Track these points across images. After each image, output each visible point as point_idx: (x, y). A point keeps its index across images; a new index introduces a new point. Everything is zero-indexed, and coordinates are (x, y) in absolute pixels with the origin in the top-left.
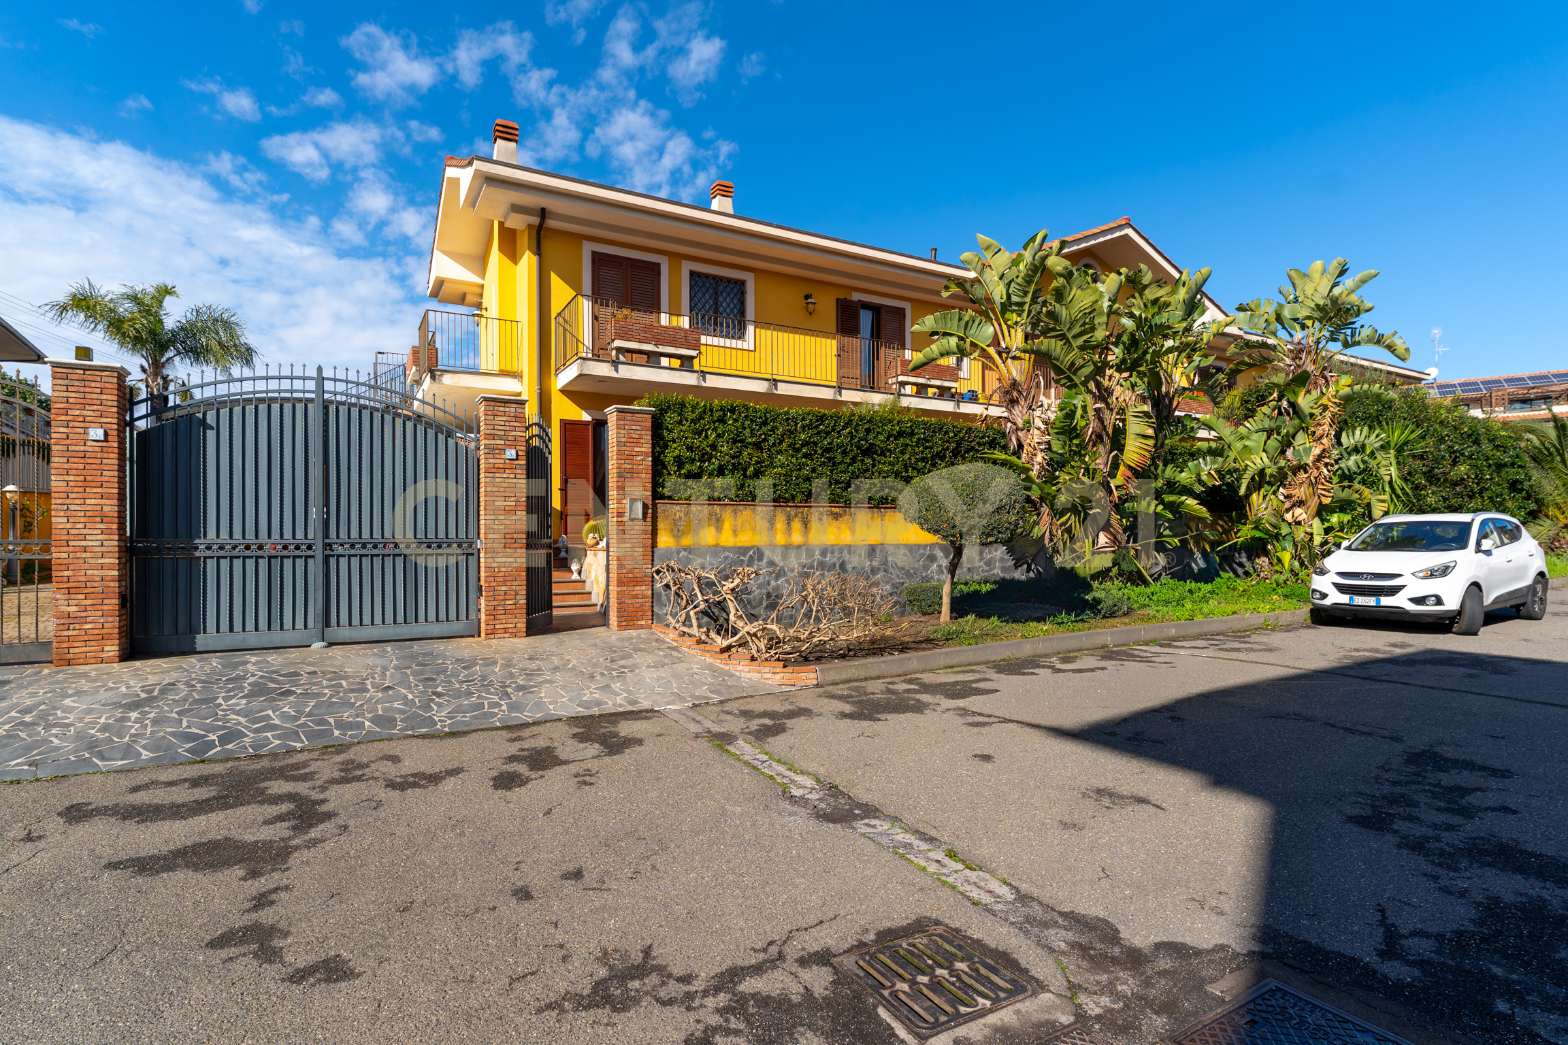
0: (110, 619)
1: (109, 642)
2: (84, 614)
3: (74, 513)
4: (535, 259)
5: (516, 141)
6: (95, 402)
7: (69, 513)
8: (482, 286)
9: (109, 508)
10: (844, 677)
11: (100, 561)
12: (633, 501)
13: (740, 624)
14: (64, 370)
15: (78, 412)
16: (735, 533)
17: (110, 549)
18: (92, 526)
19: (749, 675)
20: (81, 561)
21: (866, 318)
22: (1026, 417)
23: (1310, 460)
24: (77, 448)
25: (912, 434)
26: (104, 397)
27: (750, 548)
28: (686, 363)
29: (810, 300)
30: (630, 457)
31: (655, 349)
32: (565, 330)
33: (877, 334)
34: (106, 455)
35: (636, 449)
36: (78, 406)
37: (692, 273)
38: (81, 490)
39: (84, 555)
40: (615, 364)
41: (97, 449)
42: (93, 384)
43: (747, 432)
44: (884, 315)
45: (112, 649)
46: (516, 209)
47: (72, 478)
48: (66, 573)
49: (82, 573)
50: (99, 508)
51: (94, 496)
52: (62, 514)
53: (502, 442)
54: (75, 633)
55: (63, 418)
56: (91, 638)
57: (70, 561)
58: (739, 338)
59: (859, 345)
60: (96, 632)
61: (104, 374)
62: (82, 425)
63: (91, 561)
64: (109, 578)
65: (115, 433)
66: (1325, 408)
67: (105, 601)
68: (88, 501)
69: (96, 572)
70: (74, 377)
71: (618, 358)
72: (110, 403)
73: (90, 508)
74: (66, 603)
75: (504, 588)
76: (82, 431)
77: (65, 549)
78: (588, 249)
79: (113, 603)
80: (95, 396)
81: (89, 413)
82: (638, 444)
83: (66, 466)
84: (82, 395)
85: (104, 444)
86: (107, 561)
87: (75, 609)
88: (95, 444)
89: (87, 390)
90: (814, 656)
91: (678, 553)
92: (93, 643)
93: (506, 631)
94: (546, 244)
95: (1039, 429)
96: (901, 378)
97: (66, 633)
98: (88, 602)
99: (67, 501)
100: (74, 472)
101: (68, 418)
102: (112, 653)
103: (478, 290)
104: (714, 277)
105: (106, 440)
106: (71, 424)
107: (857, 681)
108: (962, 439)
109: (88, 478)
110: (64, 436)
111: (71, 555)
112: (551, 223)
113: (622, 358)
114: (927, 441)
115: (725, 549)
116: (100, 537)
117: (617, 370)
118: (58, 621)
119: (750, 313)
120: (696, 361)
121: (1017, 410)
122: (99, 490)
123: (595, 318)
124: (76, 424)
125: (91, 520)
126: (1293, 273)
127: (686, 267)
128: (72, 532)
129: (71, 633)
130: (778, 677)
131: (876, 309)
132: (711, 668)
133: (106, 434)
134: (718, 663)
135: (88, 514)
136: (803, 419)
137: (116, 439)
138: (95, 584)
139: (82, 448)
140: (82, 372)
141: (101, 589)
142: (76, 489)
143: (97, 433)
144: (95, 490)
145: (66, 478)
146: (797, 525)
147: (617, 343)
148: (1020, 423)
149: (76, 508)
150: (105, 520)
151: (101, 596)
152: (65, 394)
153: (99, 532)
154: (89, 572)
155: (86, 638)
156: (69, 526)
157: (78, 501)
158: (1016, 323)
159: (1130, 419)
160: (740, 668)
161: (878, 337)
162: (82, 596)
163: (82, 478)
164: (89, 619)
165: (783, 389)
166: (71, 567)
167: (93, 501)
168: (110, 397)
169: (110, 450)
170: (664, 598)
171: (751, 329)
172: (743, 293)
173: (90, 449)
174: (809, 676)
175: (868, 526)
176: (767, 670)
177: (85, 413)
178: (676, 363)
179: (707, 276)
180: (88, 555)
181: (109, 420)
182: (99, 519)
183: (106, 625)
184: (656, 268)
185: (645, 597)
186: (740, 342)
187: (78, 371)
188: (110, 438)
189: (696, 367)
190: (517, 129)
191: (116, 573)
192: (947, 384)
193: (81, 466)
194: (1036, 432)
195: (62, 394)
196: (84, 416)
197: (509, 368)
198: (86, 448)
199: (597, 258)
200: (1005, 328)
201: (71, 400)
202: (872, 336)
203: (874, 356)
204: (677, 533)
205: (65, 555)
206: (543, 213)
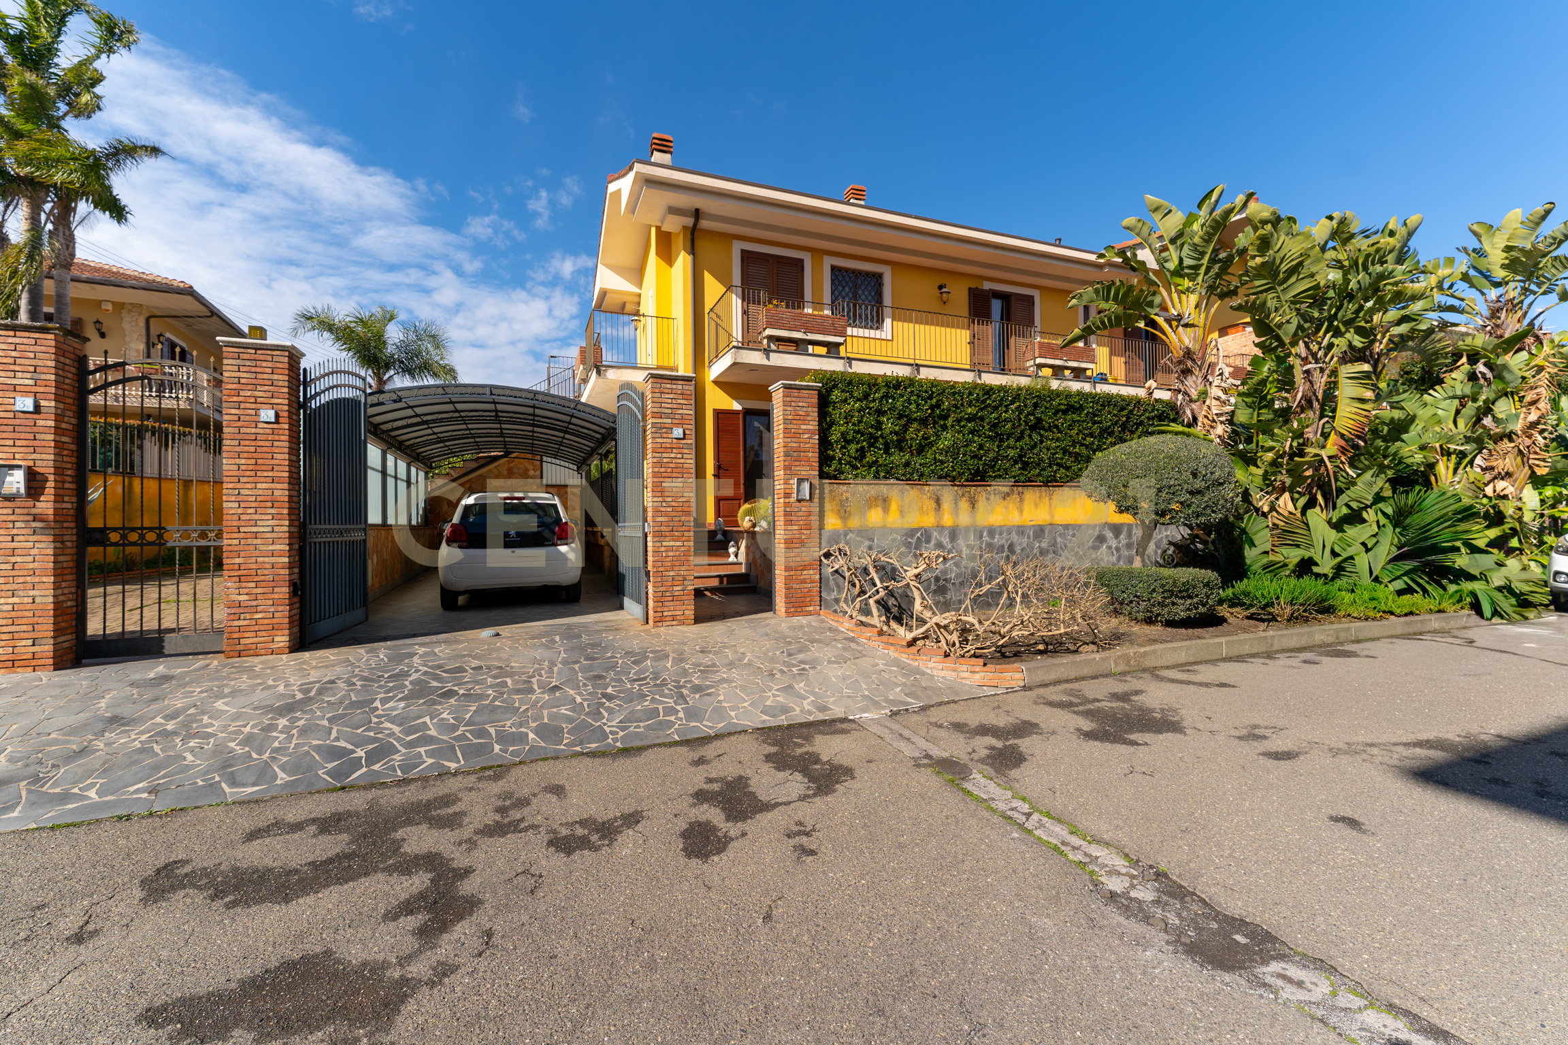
0: (281, 608)
1: (279, 633)
2: (254, 603)
3: (245, 498)
4: (689, 258)
5: (671, 153)
6: (267, 382)
7: (240, 498)
8: (640, 295)
9: (280, 492)
10: (1053, 676)
11: (271, 548)
12: (800, 481)
13: (927, 614)
14: (236, 350)
15: (249, 393)
16: (902, 512)
17: (280, 535)
18: (263, 511)
19: (943, 673)
20: (252, 548)
21: (996, 306)
22: (1201, 388)
23: (1518, 427)
24: (248, 430)
25: (1081, 408)
26: (275, 377)
27: (917, 530)
28: (832, 349)
29: (944, 290)
30: (797, 435)
31: (804, 337)
32: (717, 324)
33: (1006, 316)
34: (276, 438)
35: (803, 427)
36: (250, 387)
37: (833, 268)
38: (253, 473)
39: (255, 542)
40: (767, 352)
41: (268, 431)
42: (264, 364)
43: (913, 407)
44: (1014, 304)
45: (282, 640)
46: (673, 210)
47: (243, 461)
48: (237, 561)
49: (253, 560)
50: (270, 492)
51: (265, 480)
52: (233, 498)
53: (670, 421)
54: (246, 623)
55: (235, 399)
56: (262, 628)
57: (241, 548)
58: (878, 328)
59: (990, 331)
60: (267, 621)
61: (275, 353)
62: (254, 406)
63: (262, 548)
64: (280, 565)
65: (286, 414)
66: (1541, 369)
67: (276, 590)
68: (259, 486)
69: (266, 559)
70: (245, 356)
71: (769, 346)
72: (280, 383)
73: (260, 492)
74: (237, 591)
75: (672, 573)
76: (253, 412)
77: (236, 535)
78: (737, 247)
79: (283, 591)
80: (266, 376)
81: (260, 394)
82: (805, 422)
83: (238, 449)
84: (253, 376)
85: (275, 426)
86: (278, 547)
87: (246, 597)
88: (266, 426)
89: (258, 370)
90: (1009, 653)
91: (846, 535)
92: (264, 634)
93: (674, 618)
94: (698, 244)
95: (1218, 399)
96: (1038, 361)
97: (236, 623)
98: (259, 591)
99: (239, 486)
100: (245, 455)
101: (240, 399)
102: (282, 644)
103: (635, 299)
104: (853, 271)
105: (277, 422)
106: (242, 406)
107: (1067, 681)
108: (1131, 412)
109: (260, 461)
110: (236, 418)
111: (242, 541)
112: (704, 224)
113: (773, 347)
114: (1095, 415)
115: (892, 530)
116: (270, 523)
117: (768, 358)
118: (229, 611)
119: (887, 299)
120: (842, 348)
121: (1190, 381)
122: (270, 474)
123: (745, 312)
124: (248, 405)
125: (262, 504)
126: (1475, 227)
127: (828, 262)
128: (243, 517)
129: (241, 623)
130: (977, 676)
131: (1005, 298)
132: (896, 662)
133: (277, 416)
134: (904, 658)
135: (259, 498)
136: (970, 394)
137: (287, 420)
138: (266, 572)
139: (253, 431)
140: (253, 351)
141: (271, 577)
142: (248, 473)
143: (268, 415)
144: (265, 474)
145: (238, 461)
146: (964, 505)
147: (769, 332)
148: (1194, 394)
149: (247, 492)
150: (276, 504)
151: (272, 584)
152: (237, 374)
153: (270, 517)
154: (260, 560)
155: (257, 628)
156: (240, 511)
157: (249, 486)
158: (1188, 289)
159: (1343, 382)
160: (931, 665)
161: (1009, 319)
162: (253, 585)
163: (253, 461)
164: (260, 609)
165: (925, 374)
166: (242, 554)
167: (264, 486)
168: (281, 377)
169: (281, 432)
170: (832, 583)
171: (888, 322)
172: (880, 285)
173: (261, 431)
174: (1015, 675)
175: (1036, 506)
176: (964, 668)
177: (257, 394)
178: (823, 350)
179: (847, 270)
180: (259, 541)
181: (279, 401)
182: (269, 504)
183: (276, 615)
184: (799, 264)
185: (812, 582)
186: (878, 332)
187: (249, 351)
188: (281, 420)
189: (843, 354)
190: (671, 142)
191: (287, 560)
192: (1083, 365)
193: (252, 449)
194: (1214, 402)
195: (233, 374)
196: (256, 397)
197: (666, 364)
198: (257, 431)
199: (746, 256)
200: (1175, 296)
201: (243, 381)
202: (1002, 319)
203: (1003, 345)
204: (844, 514)
205: (236, 542)
206: (697, 214)
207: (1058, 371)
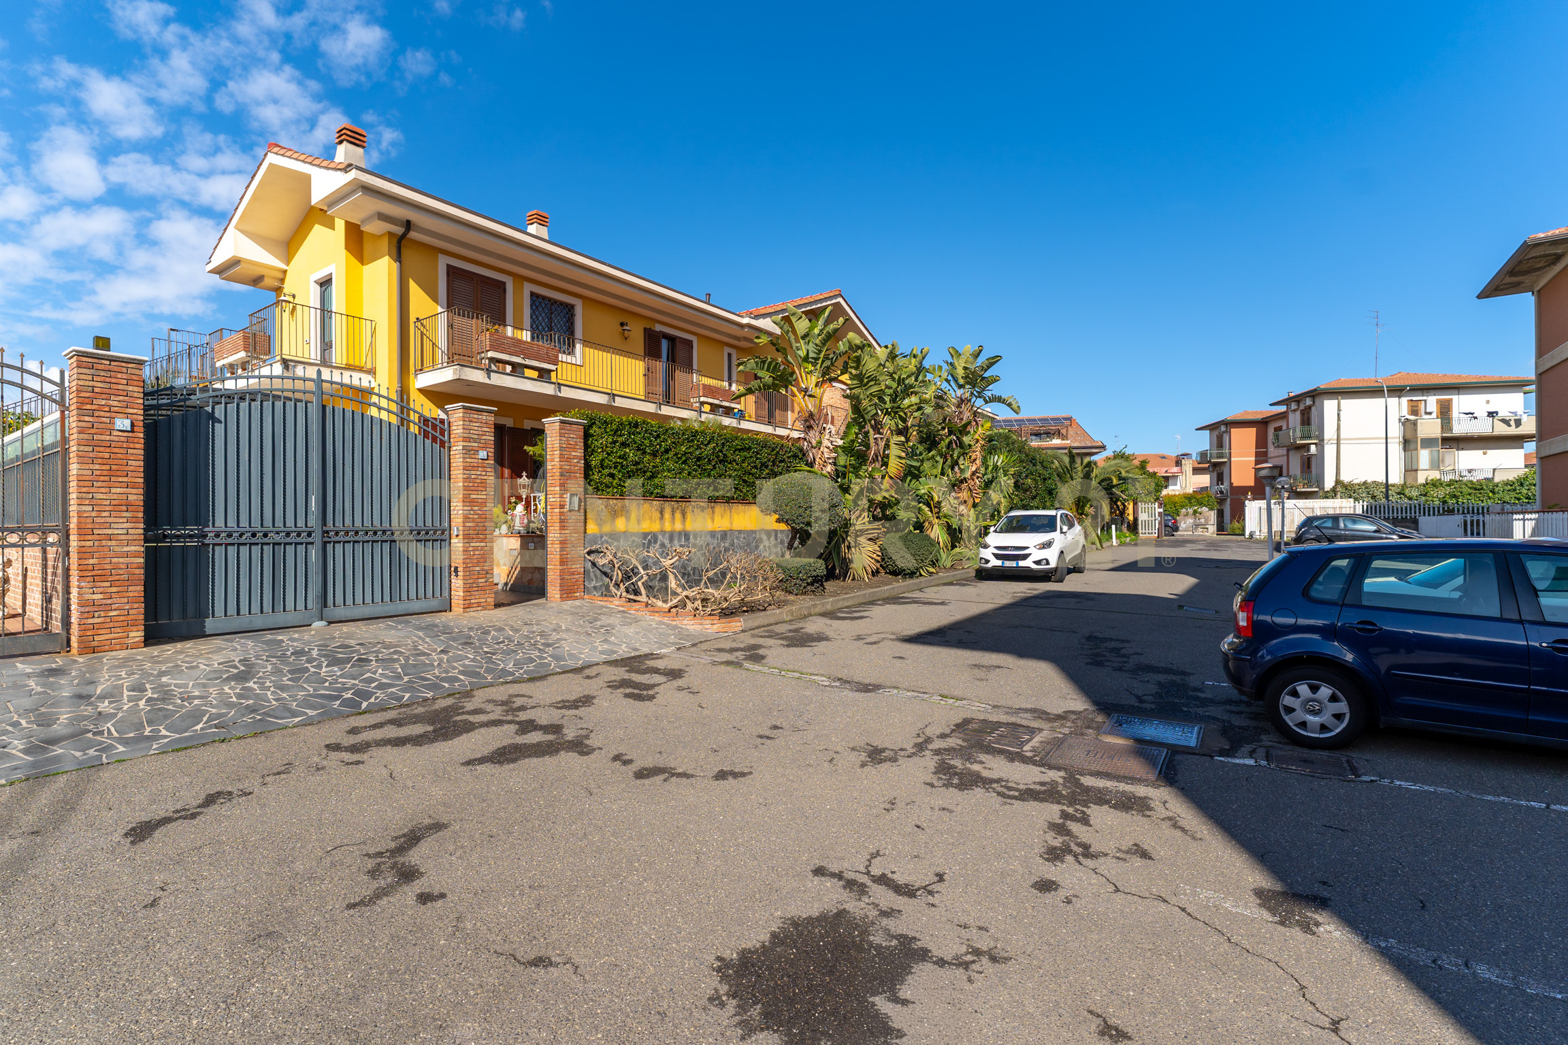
0: (136, 606)
1: (134, 628)
2: (109, 602)
3: (99, 502)
4: (395, 266)
5: (363, 147)
6: (121, 393)
7: (94, 502)
8: (285, 271)
9: (135, 497)
10: (756, 624)
11: (126, 549)
12: (572, 495)
13: (679, 590)
14: (90, 360)
15: (103, 402)
16: (639, 522)
17: (135, 537)
18: (118, 514)
19: (693, 627)
20: (106, 549)
21: (664, 344)
22: (818, 439)
23: (968, 475)
24: (103, 437)
25: (750, 448)
26: (131, 388)
27: (648, 534)
28: (544, 375)
29: (625, 328)
30: (569, 459)
31: (523, 362)
32: (422, 334)
33: (672, 358)
34: (131, 445)
35: (573, 454)
36: (104, 396)
37: (532, 294)
38: (107, 478)
39: (109, 543)
40: (489, 371)
41: (123, 439)
42: (119, 375)
44: (678, 346)
45: (137, 635)
46: (382, 217)
47: (97, 467)
48: (91, 561)
49: (108, 560)
50: (124, 497)
51: (120, 485)
52: (87, 502)
53: (476, 445)
54: (100, 620)
55: (89, 407)
56: (117, 624)
57: (95, 549)
58: (569, 354)
59: (660, 366)
60: (122, 618)
61: (130, 365)
62: (108, 414)
63: (116, 549)
64: (135, 566)
65: (141, 424)
66: (977, 441)
67: (131, 588)
68: (113, 490)
69: (121, 560)
70: (100, 367)
71: (490, 367)
72: (136, 395)
73: (115, 497)
74: (91, 591)
75: (477, 568)
76: (108, 420)
77: (89, 537)
78: (443, 262)
79: (138, 590)
80: (120, 387)
81: (115, 403)
82: (574, 450)
83: (91, 455)
84: (107, 386)
85: (130, 434)
86: (133, 548)
87: (100, 596)
88: (120, 434)
89: (113, 380)
90: (727, 613)
91: (602, 537)
92: (118, 630)
93: (479, 604)
94: (405, 252)
95: (828, 448)
96: (702, 399)
97: (90, 621)
98: (114, 589)
99: (92, 490)
100: (100, 461)
101: (94, 407)
102: (137, 639)
103: (280, 275)
104: (550, 299)
105: (132, 431)
106: (97, 414)
107: (763, 626)
108: (778, 452)
109: (114, 467)
110: (90, 425)
111: (96, 543)
112: (413, 235)
113: (493, 367)
114: (758, 453)
115: (633, 534)
116: (125, 525)
117: (489, 377)
118: (83, 609)
119: (579, 333)
120: (553, 374)
121: (811, 433)
122: (125, 479)
123: (450, 326)
124: (102, 414)
125: (117, 508)
126: (952, 350)
127: (528, 288)
128: (98, 520)
129: (96, 620)
130: (715, 627)
131: (672, 339)
132: (661, 623)
133: (133, 425)
134: (666, 620)
135: (114, 502)
136: (683, 434)
137: (142, 429)
138: (121, 572)
139: (108, 438)
140: (108, 362)
141: (126, 576)
142: (102, 478)
143: (123, 423)
144: (120, 479)
145: (92, 466)
146: (678, 515)
147: (490, 354)
148: (814, 443)
149: (101, 496)
150: (130, 508)
151: (126, 583)
152: (91, 383)
153: (125, 520)
154: (115, 560)
155: (111, 625)
156: (94, 514)
157: (103, 490)
158: (811, 371)
159: (892, 446)
160: (685, 622)
161: (673, 361)
162: (108, 584)
163: (108, 467)
164: (114, 607)
165: (619, 402)
166: (96, 555)
167: (119, 490)
168: (136, 389)
169: (136, 440)
170: (592, 574)
171: (578, 347)
172: (573, 315)
173: (116, 439)
174: (738, 624)
175: (722, 517)
176: (708, 622)
177: (111, 403)
178: (535, 374)
179: (544, 298)
180: (114, 543)
181: (135, 411)
182: (124, 508)
183: (131, 612)
184: (501, 286)
185: (579, 574)
186: (569, 357)
187: (103, 361)
188: (136, 429)
189: (553, 379)
190: (364, 136)
191: (142, 560)
192: (733, 405)
193: (107, 455)
194: (826, 450)
195: (87, 383)
196: (110, 406)
198: (112, 438)
199: (451, 271)
200: (803, 374)
201: (96, 390)
202: (668, 360)
203: (669, 377)
204: (600, 523)
205: (90, 543)
206: (408, 225)
207: (714, 408)
